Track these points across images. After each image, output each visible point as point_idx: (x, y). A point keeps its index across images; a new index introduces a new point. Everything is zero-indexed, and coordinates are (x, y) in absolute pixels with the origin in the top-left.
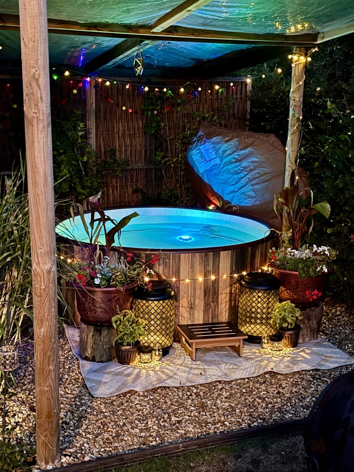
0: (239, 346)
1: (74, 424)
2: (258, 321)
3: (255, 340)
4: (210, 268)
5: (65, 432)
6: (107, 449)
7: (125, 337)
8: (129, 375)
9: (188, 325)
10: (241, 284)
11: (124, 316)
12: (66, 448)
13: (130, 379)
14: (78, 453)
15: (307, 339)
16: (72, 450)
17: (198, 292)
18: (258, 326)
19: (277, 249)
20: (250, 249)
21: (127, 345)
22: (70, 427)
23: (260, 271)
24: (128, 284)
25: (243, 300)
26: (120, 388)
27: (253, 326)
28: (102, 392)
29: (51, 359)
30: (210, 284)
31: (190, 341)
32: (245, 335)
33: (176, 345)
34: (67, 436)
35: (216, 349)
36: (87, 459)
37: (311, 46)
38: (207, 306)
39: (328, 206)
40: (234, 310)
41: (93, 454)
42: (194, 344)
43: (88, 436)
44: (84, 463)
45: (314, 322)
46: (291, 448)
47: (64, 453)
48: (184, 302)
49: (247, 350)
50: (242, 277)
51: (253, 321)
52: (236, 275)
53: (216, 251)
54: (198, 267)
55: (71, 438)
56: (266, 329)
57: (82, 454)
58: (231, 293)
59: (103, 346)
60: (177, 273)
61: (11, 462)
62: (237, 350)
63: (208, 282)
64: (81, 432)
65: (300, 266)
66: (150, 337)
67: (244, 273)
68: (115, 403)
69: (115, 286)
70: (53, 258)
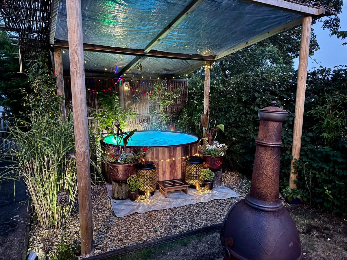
0: (186, 189)
1: (105, 232)
2: (195, 178)
3: (193, 187)
4: (172, 154)
5: (100, 236)
6: (120, 244)
7: (133, 188)
8: (135, 205)
9: (163, 181)
10: (186, 162)
11: (132, 178)
12: (98, 244)
13: (135, 207)
14: (104, 247)
15: (216, 186)
16: (101, 246)
17: (167, 166)
18: (195, 181)
19: (201, 146)
20: (190, 146)
21: (134, 191)
22: (102, 233)
23: (194, 156)
24: (134, 162)
25: (187, 169)
26: (130, 212)
27: (192, 180)
28: (121, 214)
29: (87, 199)
30: (172, 162)
31: (164, 188)
32: (189, 184)
33: (157, 191)
34: (100, 238)
35: (175, 191)
36: (108, 250)
37: (212, 61)
38: (171, 172)
39: (223, 126)
40: (183, 173)
41: (112, 247)
42: (166, 190)
43: (111, 237)
44: (106, 253)
45: (219, 178)
46: (213, 239)
47: (97, 248)
48: (161, 170)
49: (190, 191)
50: (187, 158)
51: (192, 178)
52: (184, 158)
53: (175, 147)
54: (167, 155)
55: (102, 239)
56: (198, 182)
57: (106, 248)
58: (182, 166)
59: (123, 192)
60: (157, 157)
61: (66, 255)
62: (185, 191)
63: (171, 161)
64: (108, 235)
65: (212, 152)
66: (144, 187)
67: (188, 157)
68: (126, 220)
69: (128, 163)
70: (87, 145)
